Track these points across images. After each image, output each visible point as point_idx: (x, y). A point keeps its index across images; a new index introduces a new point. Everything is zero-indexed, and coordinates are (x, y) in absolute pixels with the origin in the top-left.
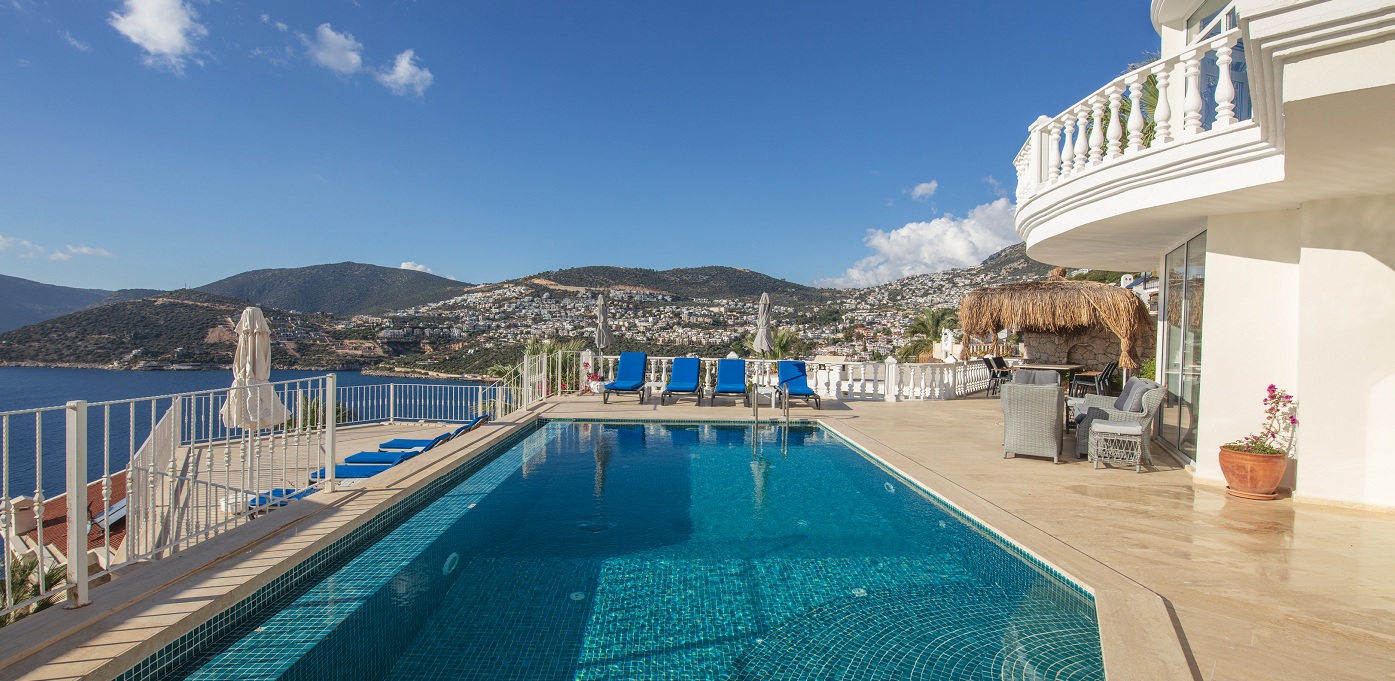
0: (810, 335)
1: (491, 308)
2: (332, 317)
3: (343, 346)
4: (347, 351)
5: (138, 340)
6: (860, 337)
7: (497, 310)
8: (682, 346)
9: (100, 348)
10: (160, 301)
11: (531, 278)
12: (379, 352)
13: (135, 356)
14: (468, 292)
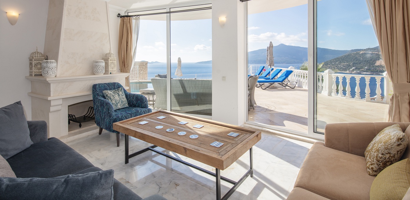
9: (344, 67)
10: (361, 52)
13: (353, 69)
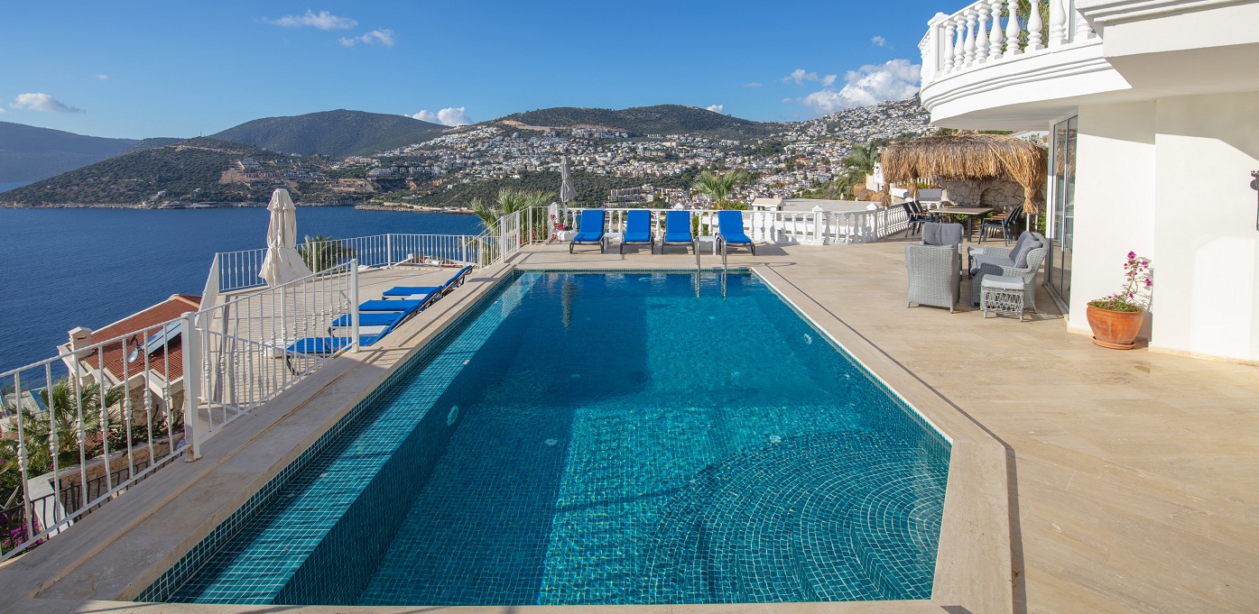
0: (754, 166)
1: (466, 147)
2: (328, 159)
3: (338, 184)
4: (342, 188)
5: (162, 182)
6: (801, 167)
7: (472, 149)
8: (638, 178)
9: (130, 190)
10: (180, 148)
11: (501, 119)
12: (370, 188)
13: (160, 196)
14: (446, 134)
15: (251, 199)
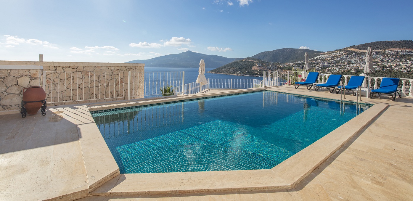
1: (330, 59)
2: (280, 63)
5: (240, 69)
7: (333, 60)
9: (233, 71)
11: (347, 48)
13: (239, 72)
14: (322, 55)
15: (259, 75)
